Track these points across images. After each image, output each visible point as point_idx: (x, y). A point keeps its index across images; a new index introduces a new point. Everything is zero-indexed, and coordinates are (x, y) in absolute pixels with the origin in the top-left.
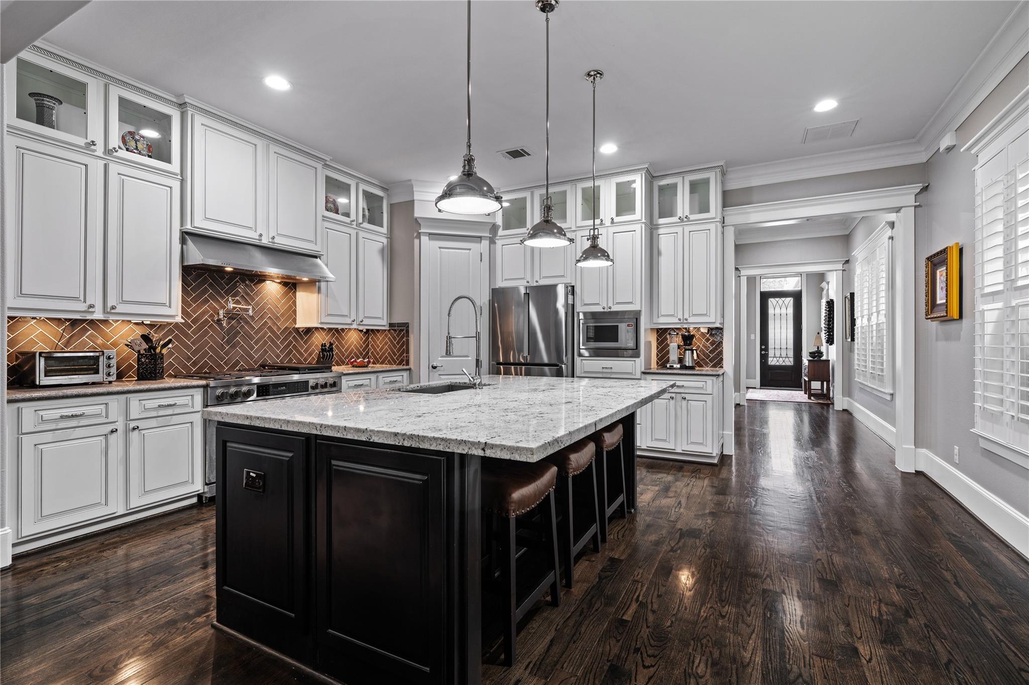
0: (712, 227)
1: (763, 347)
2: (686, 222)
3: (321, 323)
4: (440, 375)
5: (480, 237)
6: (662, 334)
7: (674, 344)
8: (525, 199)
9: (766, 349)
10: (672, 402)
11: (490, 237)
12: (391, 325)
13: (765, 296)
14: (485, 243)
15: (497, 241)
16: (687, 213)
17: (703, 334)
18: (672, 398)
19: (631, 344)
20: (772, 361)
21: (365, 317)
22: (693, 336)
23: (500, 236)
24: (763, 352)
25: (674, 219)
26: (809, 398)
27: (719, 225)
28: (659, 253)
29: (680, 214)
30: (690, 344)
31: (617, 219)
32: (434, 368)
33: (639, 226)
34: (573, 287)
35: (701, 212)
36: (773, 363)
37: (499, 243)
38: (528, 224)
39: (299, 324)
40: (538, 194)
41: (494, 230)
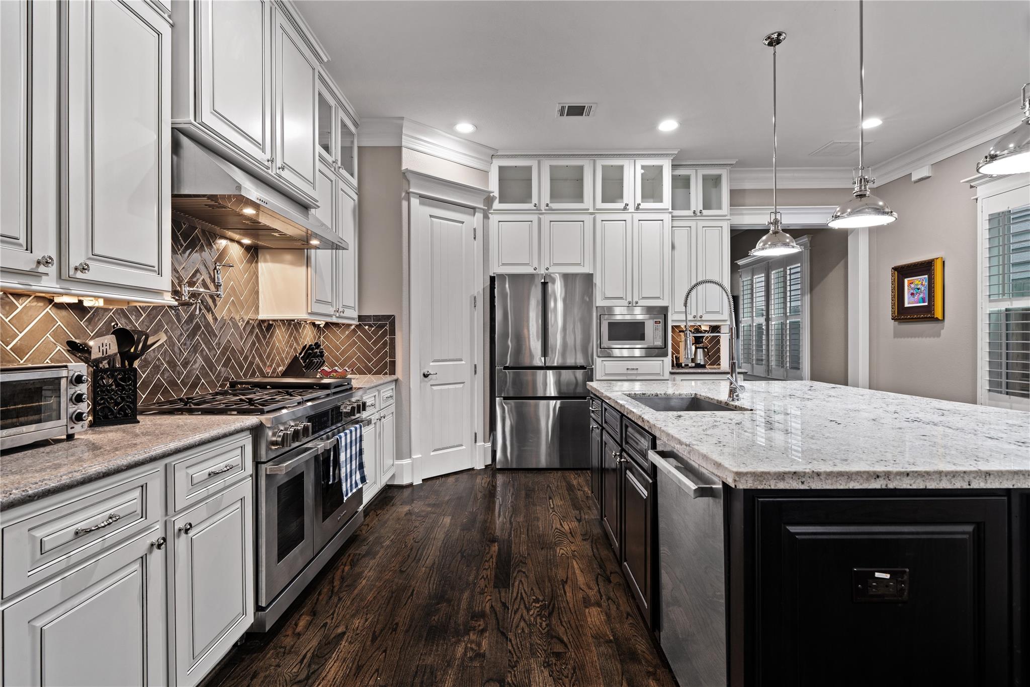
0: (724, 224)
2: (699, 216)
3: (312, 314)
4: (431, 385)
5: (474, 208)
8: (529, 169)
11: (483, 210)
12: (360, 318)
14: (479, 216)
15: (490, 215)
16: (700, 207)
19: (659, 343)
21: (341, 307)
23: (494, 210)
25: (689, 213)
29: (693, 208)
30: (701, 342)
31: (643, 206)
32: (425, 376)
35: (714, 208)
37: (494, 219)
38: (535, 199)
39: (264, 314)
40: (547, 164)
41: (489, 201)
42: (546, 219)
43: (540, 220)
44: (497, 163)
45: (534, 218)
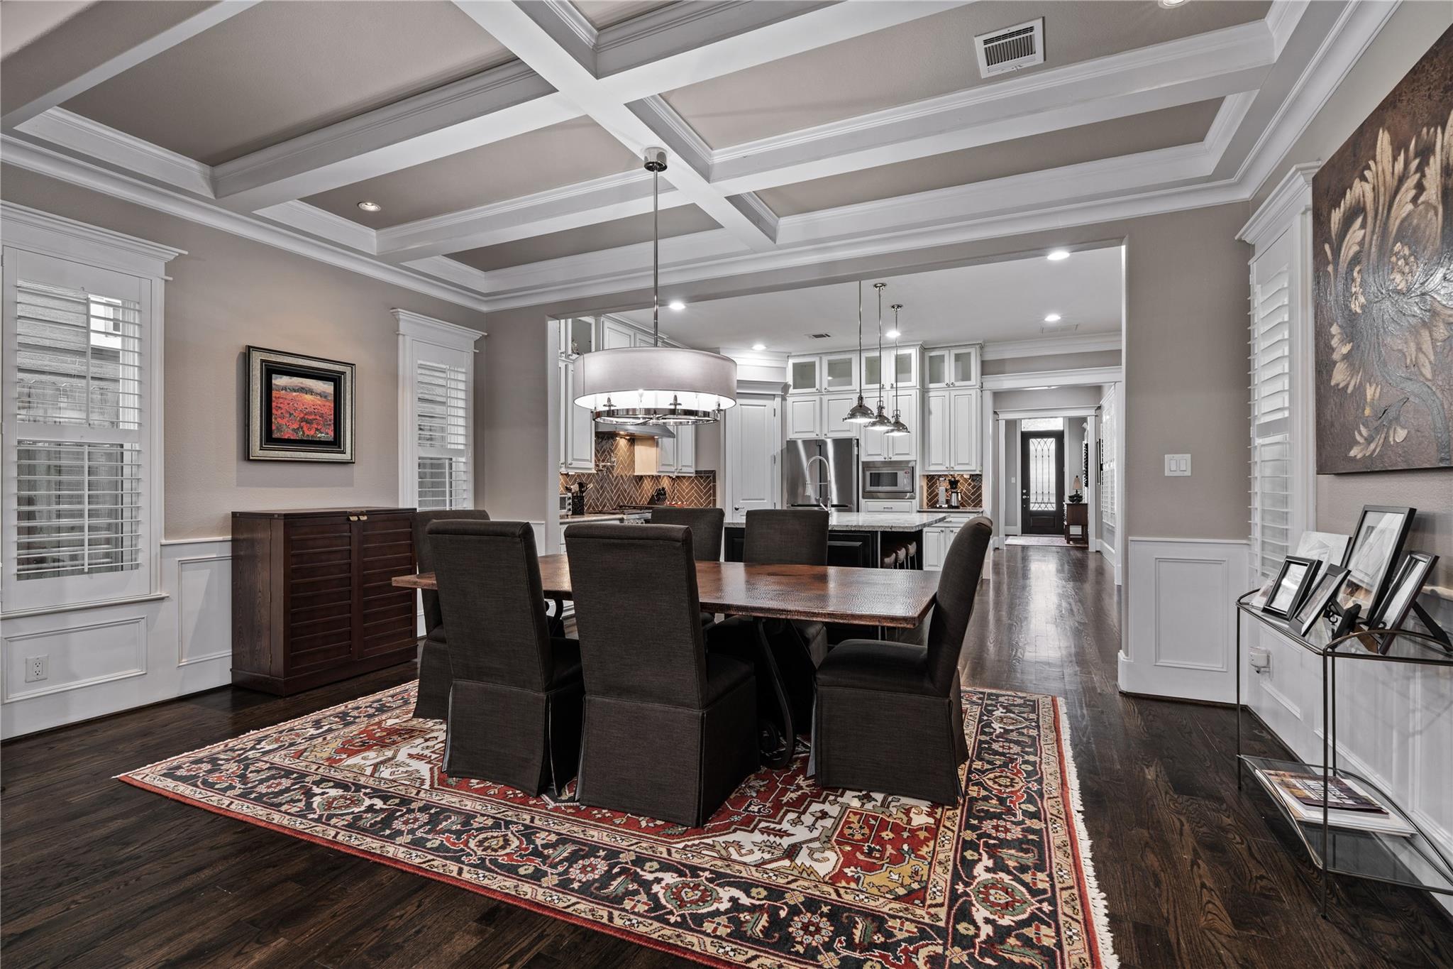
0: (973, 392)
1: (1024, 491)
2: (952, 387)
3: (659, 472)
5: (774, 395)
6: (932, 479)
7: (942, 488)
8: (813, 363)
9: (1028, 494)
10: (942, 534)
11: (782, 395)
12: (697, 472)
13: (1026, 437)
14: (778, 400)
15: (788, 398)
16: (953, 380)
17: (966, 480)
18: (942, 531)
19: (909, 488)
20: (1034, 507)
21: (683, 466)
22: (958, 481)
23: (791, 394)
24: (1024, 497)
25: (942, 385)
26: (1068, 543)
27: (979, 391)
28: (930, 413)
29: (947, 381)
30: (956, 488)
31: (895, 385)
32: (737, 509)
33: (914, 391)
34: (858, 440)
35: (963, 380)
36: (1035, 509)
37: (790, 400)
38: (817, 386)
39: (638, 472)
40: (825, 360)
41: (785, 387)
42: (825, 398)
43: (821, 399)
44: (791, 362)
45: (817, 398)
